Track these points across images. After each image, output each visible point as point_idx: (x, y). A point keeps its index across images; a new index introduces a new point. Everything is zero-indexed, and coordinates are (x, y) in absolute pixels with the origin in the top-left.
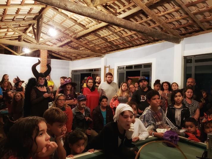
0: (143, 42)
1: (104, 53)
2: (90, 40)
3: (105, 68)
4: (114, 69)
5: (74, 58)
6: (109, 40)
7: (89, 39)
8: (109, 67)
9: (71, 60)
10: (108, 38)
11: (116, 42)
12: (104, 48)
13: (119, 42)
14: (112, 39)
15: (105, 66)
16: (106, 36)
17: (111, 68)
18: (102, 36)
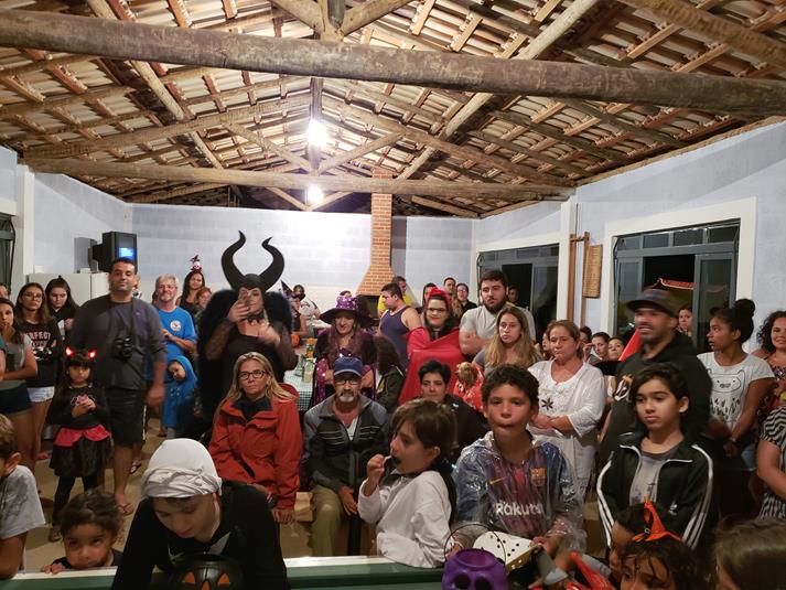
0: (711, 123)
1: (574, 184)
2: (503, 137)
3: (573, 241)
4: (602, 246)
5: (488, 208)
6: (567, 132)
7: (498, 134)
8: (586, 238)
9: (480, 214)
10: (565, 125)
11: (601, 137)
12: (567, 162)
13: (610, 133)
14: (577, 127)
15: (572, 236)
16: (551, 117)
17: (593, 244)
18: (535, 118)
